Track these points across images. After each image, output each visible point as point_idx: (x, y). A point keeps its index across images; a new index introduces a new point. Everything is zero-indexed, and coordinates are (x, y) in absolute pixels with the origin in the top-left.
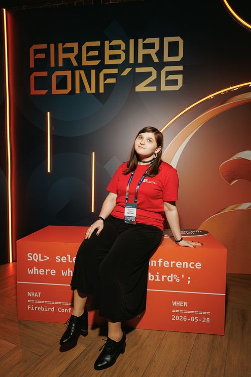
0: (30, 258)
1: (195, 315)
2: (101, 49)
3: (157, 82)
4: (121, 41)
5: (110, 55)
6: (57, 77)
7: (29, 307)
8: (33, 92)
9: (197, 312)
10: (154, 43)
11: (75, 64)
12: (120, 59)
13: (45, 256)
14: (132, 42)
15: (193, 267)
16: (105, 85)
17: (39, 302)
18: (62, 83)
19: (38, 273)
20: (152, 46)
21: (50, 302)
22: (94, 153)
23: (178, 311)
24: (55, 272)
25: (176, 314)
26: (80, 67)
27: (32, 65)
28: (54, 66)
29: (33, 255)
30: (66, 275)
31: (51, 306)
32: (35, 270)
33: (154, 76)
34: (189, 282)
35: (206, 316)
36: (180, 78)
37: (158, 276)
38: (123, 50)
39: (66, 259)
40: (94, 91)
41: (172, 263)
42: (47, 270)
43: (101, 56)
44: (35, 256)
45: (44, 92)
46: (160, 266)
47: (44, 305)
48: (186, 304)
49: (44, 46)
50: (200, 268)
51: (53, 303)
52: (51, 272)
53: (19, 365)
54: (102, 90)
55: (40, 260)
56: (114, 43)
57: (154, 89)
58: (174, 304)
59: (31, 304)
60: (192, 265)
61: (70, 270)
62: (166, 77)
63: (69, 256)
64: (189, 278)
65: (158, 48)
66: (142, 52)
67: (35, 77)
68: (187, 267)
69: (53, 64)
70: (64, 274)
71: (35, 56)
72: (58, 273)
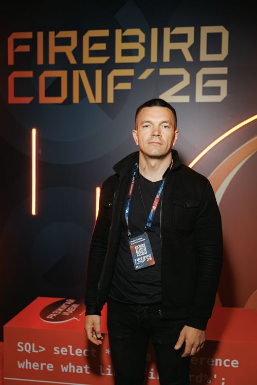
0: (20, 349)
2: (110, 41)
3: (190, 90)
4: (138, 30)
5: (123, 50)
6: (46, 78)
8: (12, 99)
10: (187, 34)
11: (73, 61)
12: (137, 55)
13: (40, 347)
14: (154, 32)
15: (228, 366)
16: (116, 92)
18: (53, 88)
19: (30, 368)
20: (183, 38)
22: (98, 189)
24: (52, 367)
26: (80, 65)
27: (11, 61)
28: (42, 63)
29: (24, 343)
30: (66, 371)
32: (27, 363)
33: (186, 82)
34: (223, 383)
36: (223, 84)
38: (142, 44)
39: (66, 351)
40: (99, 100)
41: (201, 359)
42: (42, 365)
43: (110, 51)
44: (28, 346)
45: (27, 100)
49: (29, 35)
50: (237, 366)
52: (48, 367)
54: (110, 99)
55: (34, 351)
57: (186, 99)
60: (227, 363)
61: (72, 365)
62: (204, 82)
63: (70, 347)
64: (223, 379)
65: (193, 42)
66: (168, 46)
67: (15, 79)
68: (220, 365)
69: (40, 61)
70: (64, 369)
71: (15, 48)
72: (57, 368)
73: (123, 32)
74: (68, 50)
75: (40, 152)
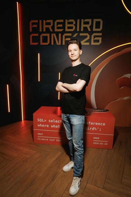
1: (102, 142)
2: (64, 24)
3: (89, 41)
4: (73, 20)
5: (68, 27)
6: (43, 36)
7: (38, 139)
8: (32, 43)
9: (103, 141)
10: (89, 22)
11: (51, 30)
12: (73, 29)
13: (44, 120)
14: (78, 21)
16: (65, 41)
17: (42, 137)
18: (45, 39)
19: (42, 126)
20: (87, 23)
21: (46, 137)
22: (59, 73)
23: (95, 141)
25: (95, 142)
26: (54, 32)
27: (31, 31)
28: (41, 31)
31: (47, 138)
32: (40, 125)
33: (88, 38)
34: (100, 130)
35: (106, 143)
36: (100, 39)
37: (88, 128)
38: (74, 25)
40: (60, 44)
41: (94, 123)
42: (45, 125)
43: (64, 27)
44: (41, 120)
45: (37, 44)
46: (89, 124)
47: (44, 138)
48: (99, 138)
49: (37, 21)
50: (105, 125)
51: (48, 137)
52: (47, 126)
53: (39, 158)
54: (64, 44)
55: (42, 121)
56: (70, 21)
57: (88, 44)
58: (94, 138)
59: (39, 138)
60: (102, 124)
61: (54, 125)
62: (94, 38)
63: (54, 120)
65: (91, 24)
66: (83, 26)
67: (32, 36)
68: (100, 125)
69: (41, 30)
70: (52, 127)
71: (32, 26)
72: (50, 126)
73: (68, 21)
74: (50, 27)
75: (41, 61)
